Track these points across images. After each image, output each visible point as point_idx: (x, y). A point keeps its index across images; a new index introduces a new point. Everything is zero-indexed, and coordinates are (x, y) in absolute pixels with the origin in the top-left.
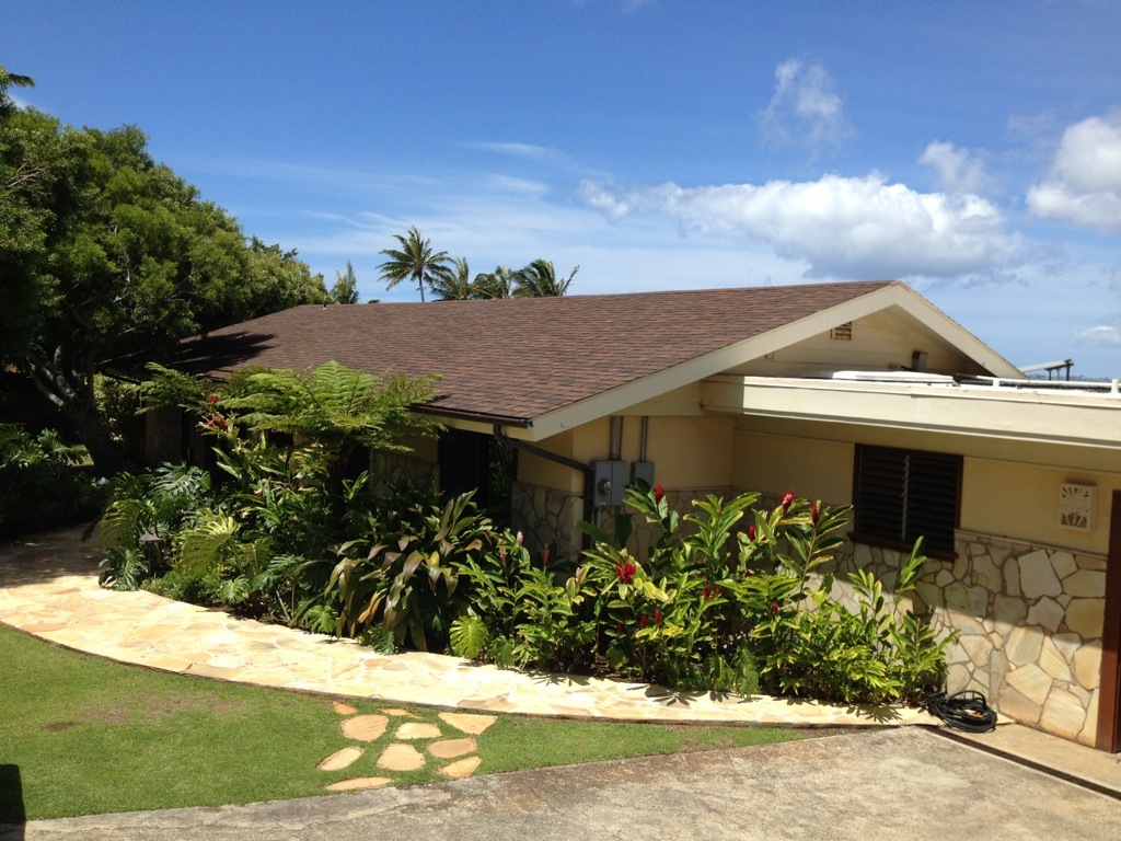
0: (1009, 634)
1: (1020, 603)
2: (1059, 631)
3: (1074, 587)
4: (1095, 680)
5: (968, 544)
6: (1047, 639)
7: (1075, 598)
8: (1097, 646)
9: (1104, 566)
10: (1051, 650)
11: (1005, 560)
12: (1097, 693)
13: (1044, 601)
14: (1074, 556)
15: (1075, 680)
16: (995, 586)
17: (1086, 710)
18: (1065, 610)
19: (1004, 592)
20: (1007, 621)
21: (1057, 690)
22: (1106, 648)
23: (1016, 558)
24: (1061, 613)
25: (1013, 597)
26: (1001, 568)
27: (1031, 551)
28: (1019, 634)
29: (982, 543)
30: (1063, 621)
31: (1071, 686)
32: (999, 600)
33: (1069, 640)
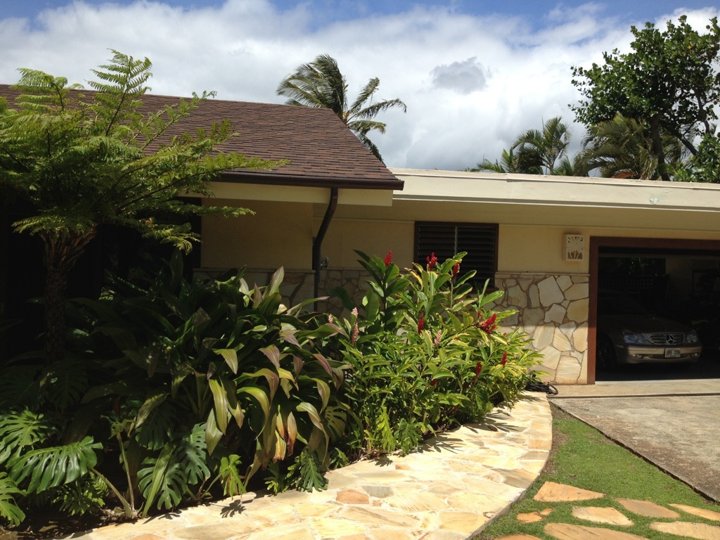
0: (534, 332)
1: (540, 311)
2: (563, 323)
3: (570, 296)
4: (585, 346)
5: (504, 280)
6: (557, 329)
7: (572, 301)
8: (585, 326)
9: (587, 279)
10: (559, 336)
11: (529, 287)
12: (586, 352)
13: (555, 307)
14: (571, 277)
15: (573, 348)
16: (523, 303)
17: (581, 364)
18: (566, 309)
19: (529, 306)
20: (532, 324)
21: (564, 358)
22: (590, 326)
23: (536, 284)
24: (564, 311)
25: (535, 308)
26: (527, 292)
27: (545, 278)
28: (540, 330)
29: (514, 278)
30: (566, 316)
31: (572, 353)
32: (527, 312)
33: (569, 327)
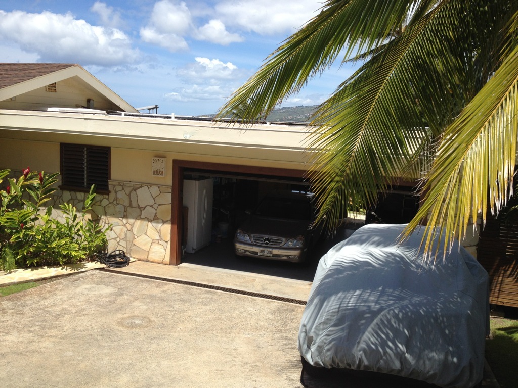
0: (134, 224)
1: (138, 210)
2: (154, 220)
3: (159, 201)
4: (169, 238)
5: (114, 186)
6: (150, 223)
7: (160, 205)
8: (169, 223)
9: (170, 191)
10: (151, 227)
11: (131, 192)
12: (169, 242)
13: (148, 207)
14: (159, 188)
15: (161, 239)
16: (127, 203)
17: (165, 250)
18: (156, 210)
19: (131, 206)
20: (133, 218)
21: (154, 244)
22: (172, 224)
23: (135, 190)
24: (154, 211)
25: (135, 207)
26: (129, 195)
27: (141, 187)
28: (138, 222)
29: (121, 185)
30: (156, 215)
31: (160, 241)
32: (129, 209)
33: (158, 223)
